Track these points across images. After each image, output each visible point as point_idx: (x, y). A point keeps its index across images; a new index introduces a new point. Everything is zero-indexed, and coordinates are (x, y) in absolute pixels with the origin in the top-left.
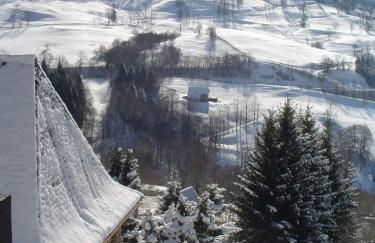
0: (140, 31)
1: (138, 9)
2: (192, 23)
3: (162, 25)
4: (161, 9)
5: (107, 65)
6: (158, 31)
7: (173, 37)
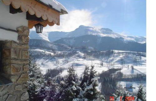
0: (110, 68)
1: (109, 62)
2: (126, 65)
3: (117, 66)
4: (116, 62)
5: (100, 78)
6: (116, 68)
7: (120, 69)
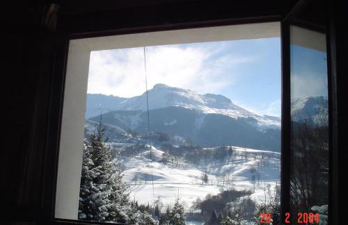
0: (225, 190)
1: (224, 175)
2: (263, 184)
3: (241, 185)
4: (239, 175)
5: (202, 212)
6: (238, 189)
7: (249, 193)
